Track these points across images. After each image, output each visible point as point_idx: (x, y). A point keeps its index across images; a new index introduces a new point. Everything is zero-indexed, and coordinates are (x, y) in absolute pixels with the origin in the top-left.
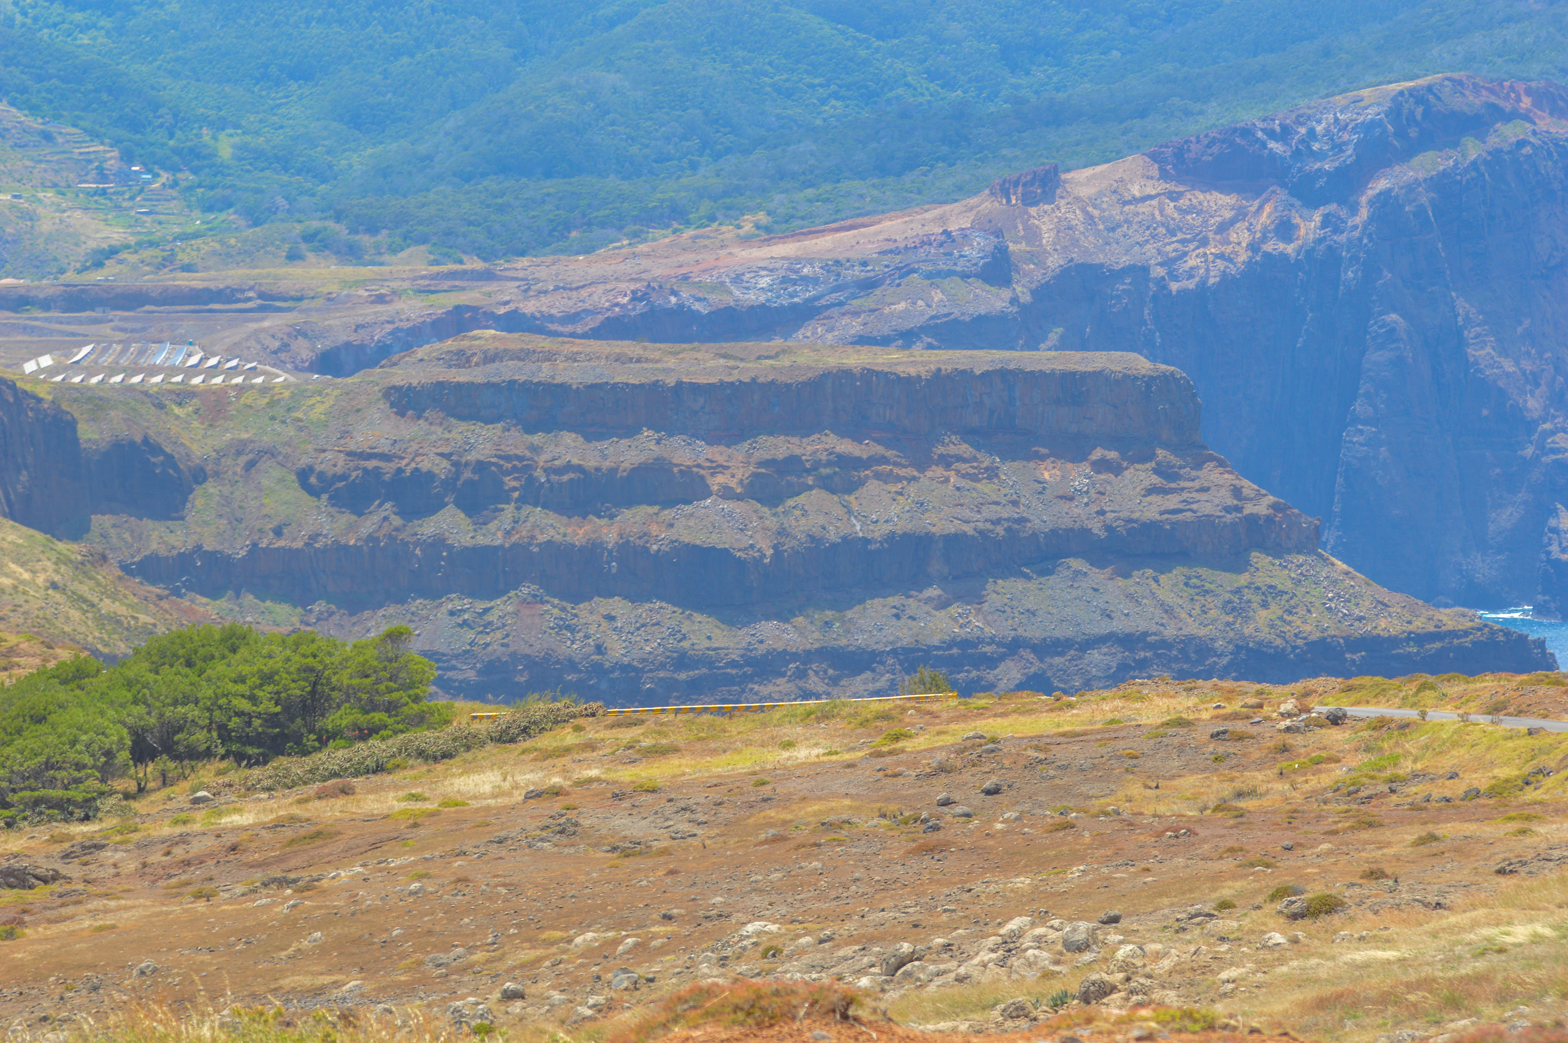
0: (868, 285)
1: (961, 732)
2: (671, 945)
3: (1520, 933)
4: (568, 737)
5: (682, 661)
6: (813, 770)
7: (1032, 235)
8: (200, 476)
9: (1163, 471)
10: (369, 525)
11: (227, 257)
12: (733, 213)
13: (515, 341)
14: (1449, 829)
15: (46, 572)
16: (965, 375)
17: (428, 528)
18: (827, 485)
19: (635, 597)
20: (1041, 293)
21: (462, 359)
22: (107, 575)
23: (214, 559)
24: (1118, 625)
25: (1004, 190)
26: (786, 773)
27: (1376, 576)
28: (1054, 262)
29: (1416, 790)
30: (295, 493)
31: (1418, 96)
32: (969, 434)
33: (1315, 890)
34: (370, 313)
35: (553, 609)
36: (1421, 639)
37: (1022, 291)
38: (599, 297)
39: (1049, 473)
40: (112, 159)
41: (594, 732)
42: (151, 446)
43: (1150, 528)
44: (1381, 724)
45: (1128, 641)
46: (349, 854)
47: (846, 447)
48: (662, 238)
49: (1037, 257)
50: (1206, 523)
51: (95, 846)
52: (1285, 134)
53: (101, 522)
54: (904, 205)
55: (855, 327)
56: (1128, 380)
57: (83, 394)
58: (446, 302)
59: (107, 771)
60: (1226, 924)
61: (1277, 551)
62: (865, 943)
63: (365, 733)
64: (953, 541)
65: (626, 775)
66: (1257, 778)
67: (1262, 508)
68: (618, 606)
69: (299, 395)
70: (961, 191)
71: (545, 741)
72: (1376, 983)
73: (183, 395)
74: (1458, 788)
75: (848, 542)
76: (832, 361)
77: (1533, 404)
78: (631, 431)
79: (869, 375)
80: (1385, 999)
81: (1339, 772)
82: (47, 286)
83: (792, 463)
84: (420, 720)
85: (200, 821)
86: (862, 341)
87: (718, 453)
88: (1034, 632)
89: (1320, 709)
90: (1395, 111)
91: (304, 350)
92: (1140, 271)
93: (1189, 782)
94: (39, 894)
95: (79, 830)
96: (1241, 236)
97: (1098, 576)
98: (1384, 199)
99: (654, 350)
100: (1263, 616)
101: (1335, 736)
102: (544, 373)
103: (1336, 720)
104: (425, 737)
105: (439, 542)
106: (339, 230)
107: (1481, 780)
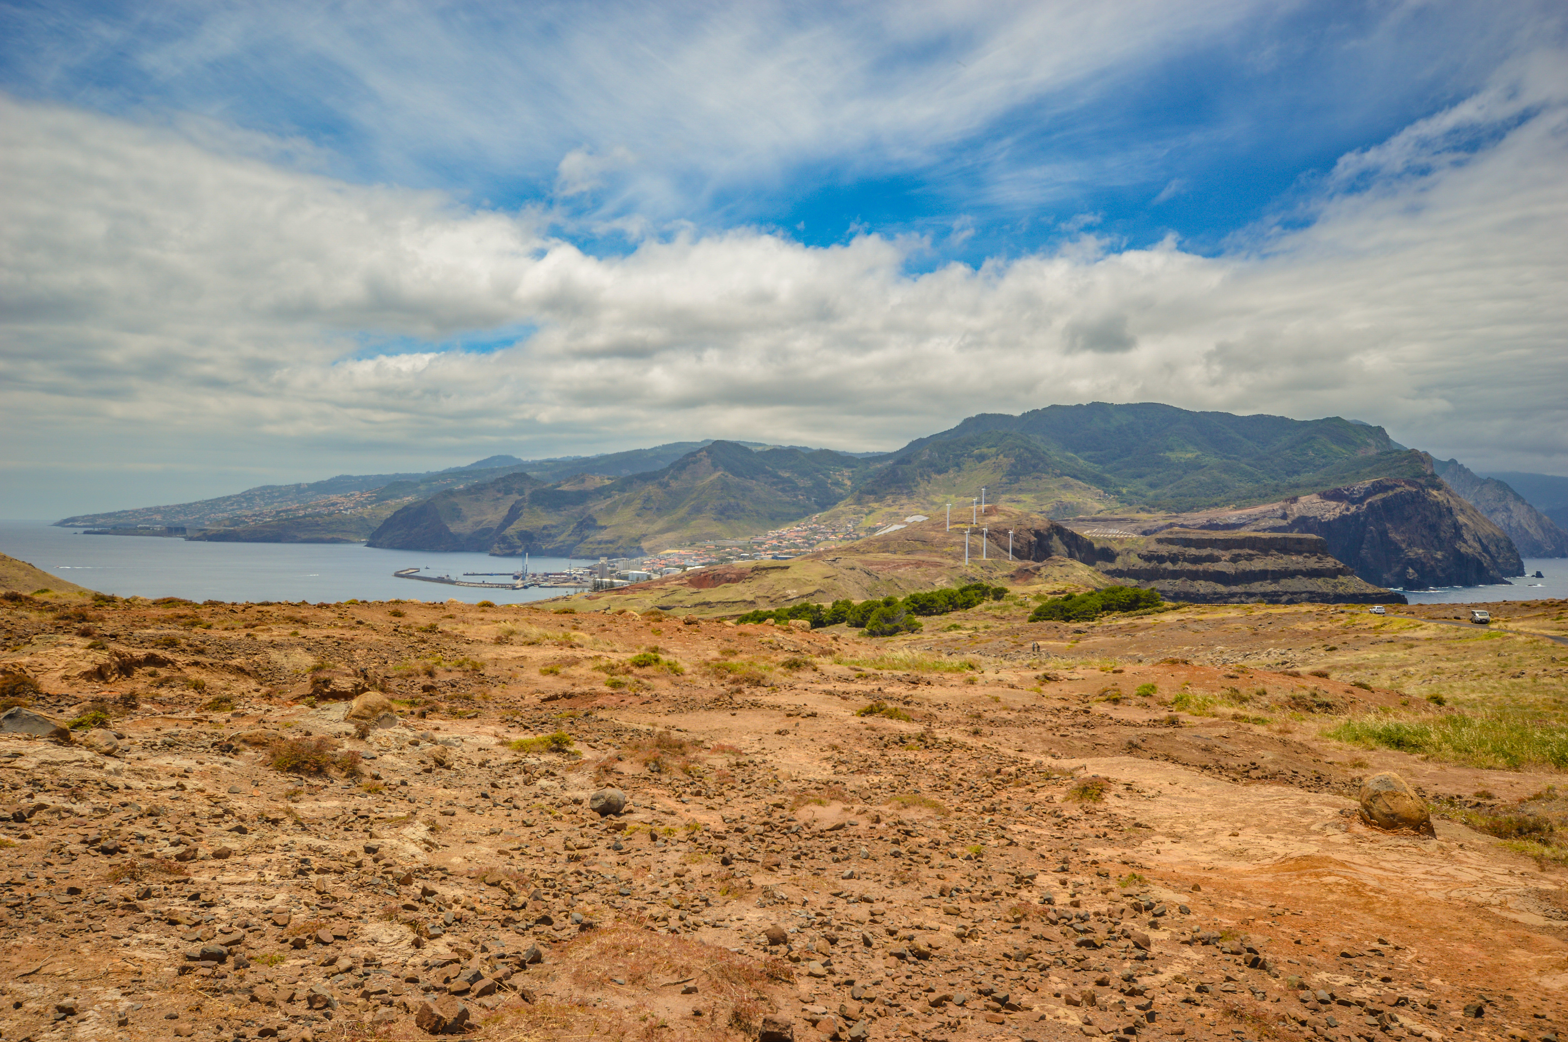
0: (1256, 520)
1: (1264, 612)
2: (1202, 650)
3: (1372, 656)
4: (1186, 609)
5: (1215, 593)
6: (1234, 618)
7: (1292, 510)
8: (1118, 554)
9: (1319, 558)
10: (1152, 565)
11: (1124, 512)
12: (1228, 505)
13: (1182, 530)
14: (1361, 635)
15: (1088, 572)
16: (1276, 538)
17: (1164, 566)
18: (1247, 559)
19: (1206, 580)
20: (1294, 522)
21: (1171, 533)
22: (1099, 573)
23: (1121, 571)
24: (1309, 589)
25: (1286, 501)
26: (1228, 619)
27: (1367, 581)
28: (1297, 515)
29: (1358, 627)
30: (1137, 558)
31: (1378, 482)
32: (1277, 550)
33: (1332, 646)
34: (1153, 524)
35: (1189, 582)
36: (1376, 594)
37: (1289, 521)
38: (1200, 521)
39: (1294, 558)
40: (1102, 493)
41: (1192, 608)
42: (1108, 549)
43: (1316, 570)
44: (1352, 614)
45: (1311, 593)
46: (1142, 630)
47: (1250, 552)
48: (1213, 510)
49: (1293, 514)
50: (1328, 569)
51: (1093, 627)
52: (1348, 490)
53: (1099, 563)
54: (1264, 503)
55: (1253, 528)
56: (1311, 540)
57: (1095, 538)
58: (1168, 522)
59: (1097, 612)
60: (1313, 651)
61: (1344, 575)
62: (1240, 651)
63: (1147, 607)
64: (1273, 571)
65: (1197, 617)
66: (1325, 623)
67: (1341, 566)
68: (1202, 582)
69: (1138, 539)
70: (1277, 501)
71: (1182, 610)
72: (1341, 664)
73: (1115, 539)
74: (1366, 627)
75: (1251, 571)
76: (1248, 535)
77: (1404, 546)
78: (1205, 548)
79: (1256, 538)
80: (1342, 667)
81: (1342, 623)
82: (1089, 517)
83: (1239, 555)
84: (1158, 605)
85: (1114, 623)
86: (1255, 531)
87: (1223, 553)
88: (1290, 590)
89: (1339, 609)
90: (1373, 485)
91: (1140, 531)
92: (1315, 518)
93: (1311, 623)
94: (1083, 635)
95: (1091, 623)
96: (1338, 510)
97: (1304, 579)
98: (1370, 504)
99: (1211, 532)
100: (1341, 588)
101: (1342, 615)
102: (1188, 536)
103: (1342, 612)
104: (1158, 608)
105: (1165, 569)
106: (1147, 507)
107: (1372, 625)
